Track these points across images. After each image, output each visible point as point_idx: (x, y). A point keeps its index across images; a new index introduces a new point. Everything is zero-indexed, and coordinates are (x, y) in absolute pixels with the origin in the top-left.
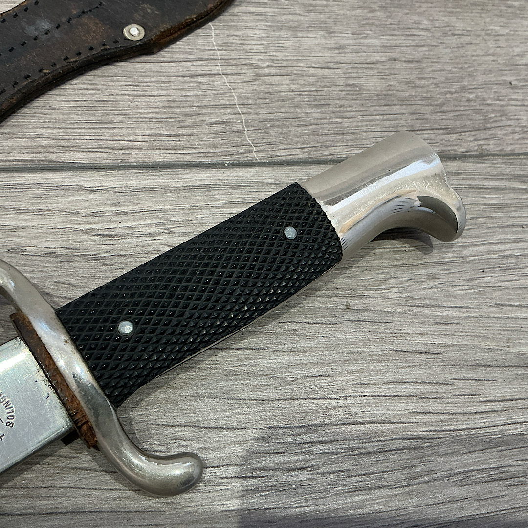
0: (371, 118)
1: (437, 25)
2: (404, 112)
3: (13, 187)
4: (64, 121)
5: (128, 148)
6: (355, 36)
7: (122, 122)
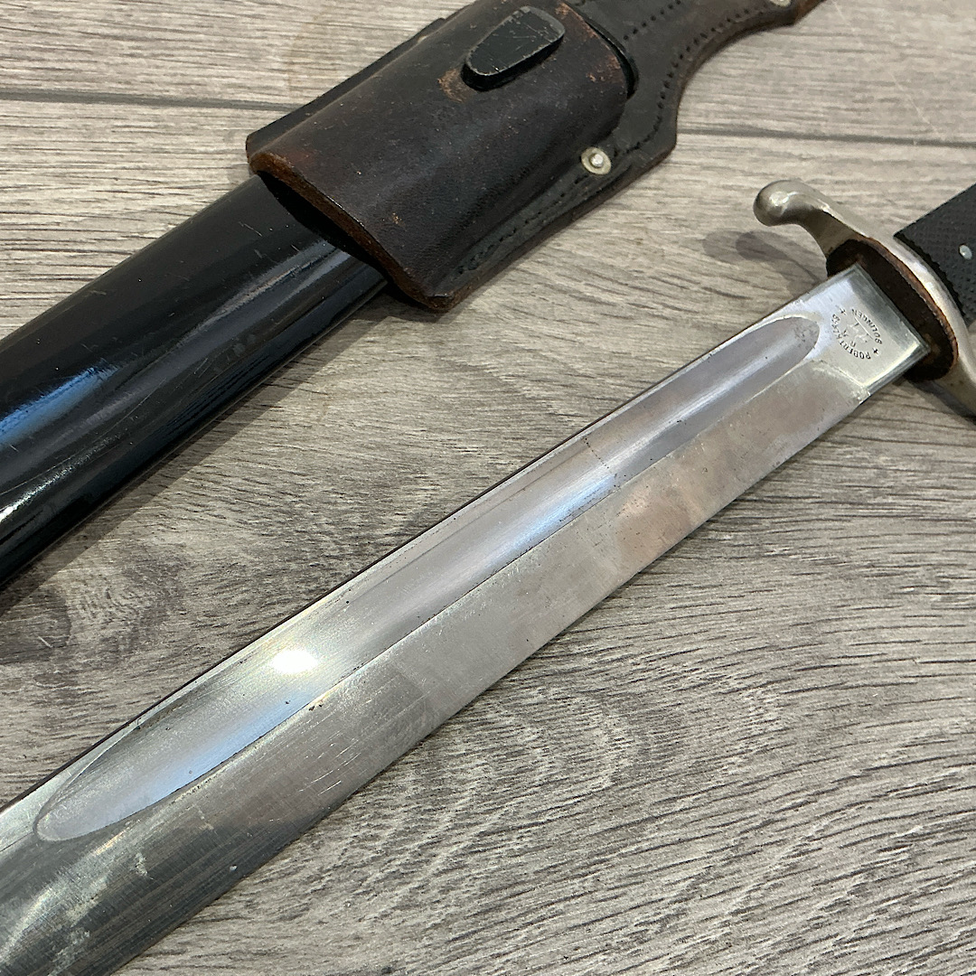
3: (728, 149)
4: (741, 88)
5: (814, 119)
7: (794, 93)
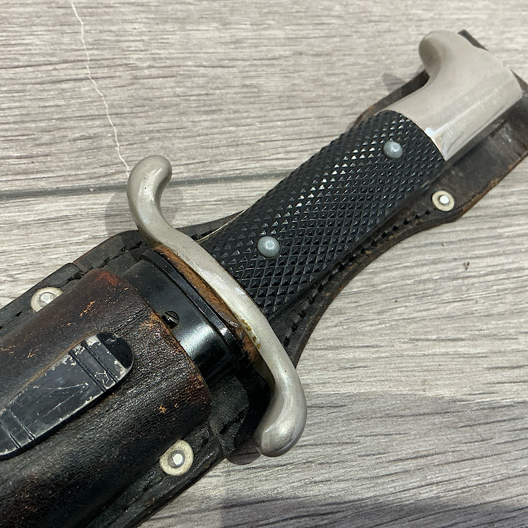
0: (271, 124)
1: (351, 11)
2: (310, 115)
6: (255, 27)
